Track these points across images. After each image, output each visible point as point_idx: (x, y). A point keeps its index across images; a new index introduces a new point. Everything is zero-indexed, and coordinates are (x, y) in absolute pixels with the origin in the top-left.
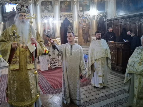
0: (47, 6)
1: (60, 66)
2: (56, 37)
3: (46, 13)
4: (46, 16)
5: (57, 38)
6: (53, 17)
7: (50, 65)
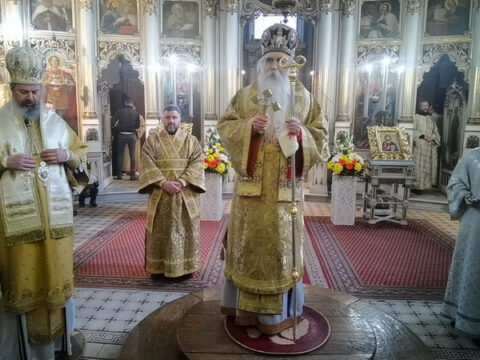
0: (381, 18)
1: (399, 220)
2: (399, 121)
3: (374, 40)
4: (373, 51)
5: (401, 125)
6: (397, 53)
7: (365, 210)
